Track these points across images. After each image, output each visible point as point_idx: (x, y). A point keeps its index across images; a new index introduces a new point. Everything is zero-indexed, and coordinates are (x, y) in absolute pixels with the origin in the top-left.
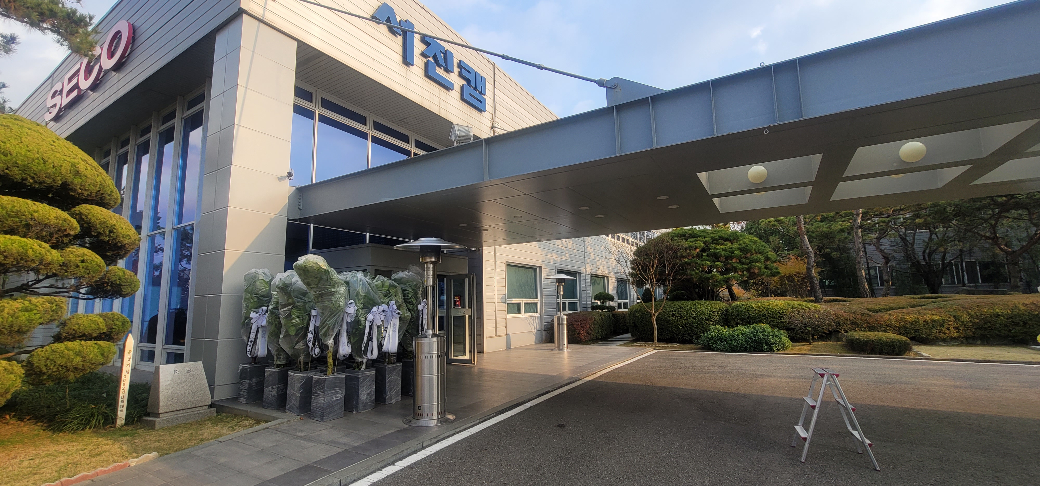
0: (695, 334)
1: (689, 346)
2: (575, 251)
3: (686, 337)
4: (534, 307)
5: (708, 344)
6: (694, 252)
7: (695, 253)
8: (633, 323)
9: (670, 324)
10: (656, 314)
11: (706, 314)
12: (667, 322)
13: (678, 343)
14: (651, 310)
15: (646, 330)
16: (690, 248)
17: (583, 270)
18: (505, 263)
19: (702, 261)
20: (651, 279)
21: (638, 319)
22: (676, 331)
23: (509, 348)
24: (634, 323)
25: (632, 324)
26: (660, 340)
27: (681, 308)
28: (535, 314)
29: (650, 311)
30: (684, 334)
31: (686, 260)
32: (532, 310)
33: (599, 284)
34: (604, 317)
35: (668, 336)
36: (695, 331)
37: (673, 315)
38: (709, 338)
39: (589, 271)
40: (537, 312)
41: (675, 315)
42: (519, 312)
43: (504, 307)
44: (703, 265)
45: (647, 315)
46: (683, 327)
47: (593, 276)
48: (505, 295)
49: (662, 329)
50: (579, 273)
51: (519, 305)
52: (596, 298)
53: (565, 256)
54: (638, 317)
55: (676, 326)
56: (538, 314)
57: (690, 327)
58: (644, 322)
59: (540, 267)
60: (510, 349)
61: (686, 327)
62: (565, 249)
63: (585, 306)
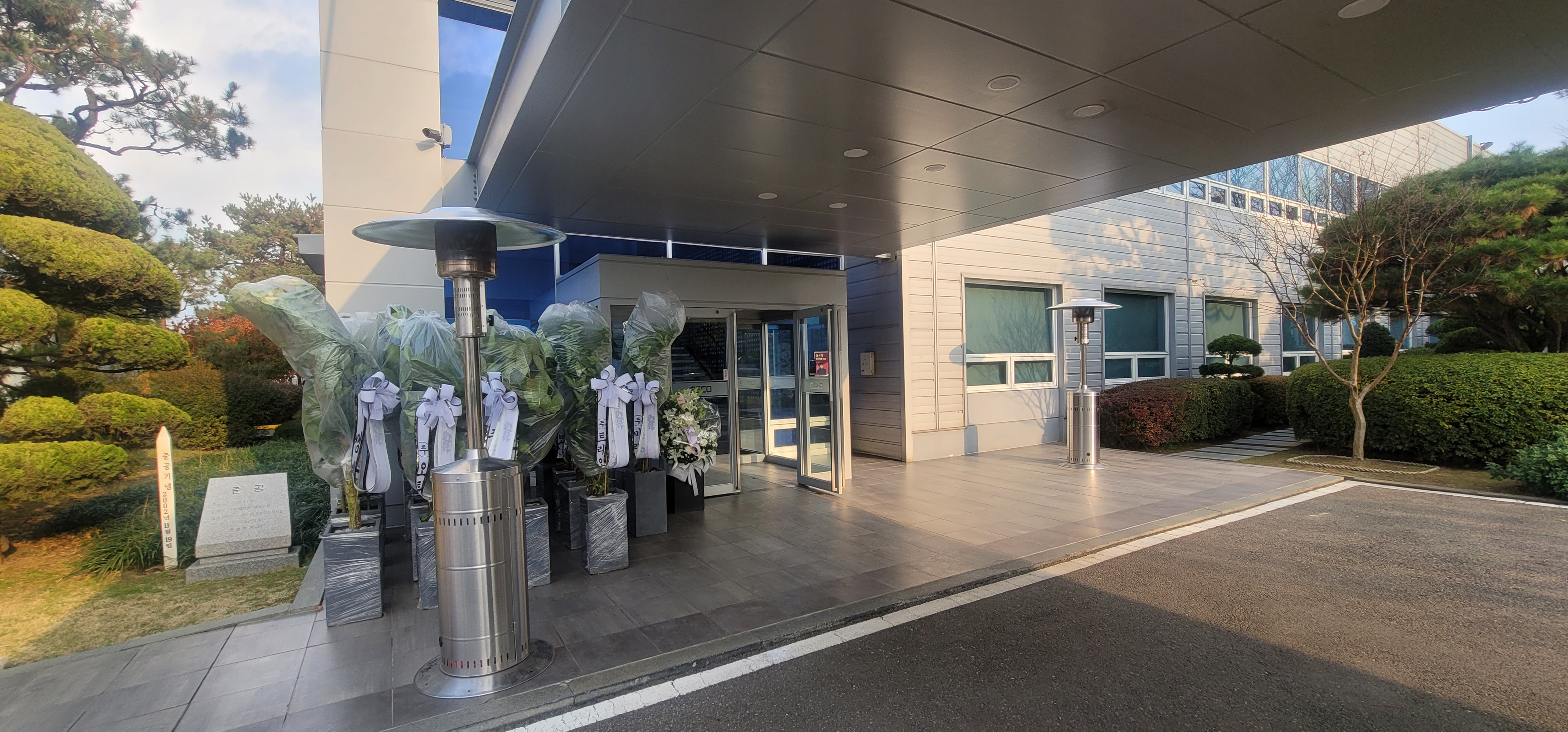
0: (1495, 446)
1: (1471, 475)
2: (1159, 248)
3: (1464, 450)
4: (1044, 369)
5: (1544, 479)
6: (1517, 218)
7: (1519, 220)
8: (1298, 407)
9: (1410, 415)
10: (1366, 389)
11: (1547, 392)
12: (1399, 410)
13: (1434, 464)
14: (1349, 378)
15: (1335, 426)
16: (1500, 208)
17: (1182, 288)
18: (960, 282)
19: (1547, 240)
20: (1352, 301)
21: (1312, 400)
22: (1429, 434)
23: (972, 452)
24: (1300, 407)
25: (1295, 410)
26: (1371, 453)
27: (1451, 373)
28: (1046, 385)
29: (1346, 382)
30: (1456, 443)
31: (1483, 242)
32: (1037, 376)
33: (1229, 319)
34: (1219, 393)
35: (1401, 444)
36: (1500, 437)
37: (1423, 392)
38: (1547, 463)
39: (1198, 290)
40: (1050, 380)
41: (1428, 392)
42: (1003, 380)
43: (959, 371)
44: (1547, 252)
45: (1339, 389)
46: (1456, 425)
47: (1211, 300)
48: (962, 346)
49: (1385, 426)
50: (1171, 295)
51: (1002, 366)
52: (1213, 348)
53: (1129, 260)
54: (1312, 394)
55: (1430, 422)
56: (1054, 384)
57: (1479, 427)
58: (1329, 407)
59: (1059, 287)
60: (976, 455)
61: (1468, 425)
62: (1129, 244)
63: (1186, 366)
